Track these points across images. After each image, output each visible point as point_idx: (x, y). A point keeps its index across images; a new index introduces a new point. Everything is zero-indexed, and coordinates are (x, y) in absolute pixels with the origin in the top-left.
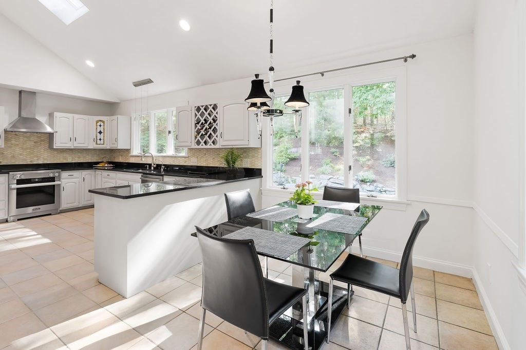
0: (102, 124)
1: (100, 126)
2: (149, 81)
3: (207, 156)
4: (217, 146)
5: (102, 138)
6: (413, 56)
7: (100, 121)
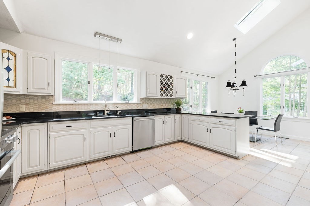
0: (11, 57)
1: (8, 59)
2: (119, 40)
3: (154, 102)
4: (172, 98)
5: (11, 78)
6: (214, 78)
7: (8, 51)
